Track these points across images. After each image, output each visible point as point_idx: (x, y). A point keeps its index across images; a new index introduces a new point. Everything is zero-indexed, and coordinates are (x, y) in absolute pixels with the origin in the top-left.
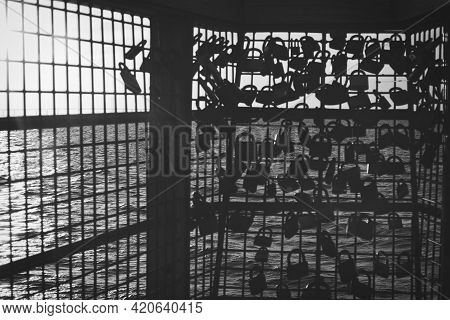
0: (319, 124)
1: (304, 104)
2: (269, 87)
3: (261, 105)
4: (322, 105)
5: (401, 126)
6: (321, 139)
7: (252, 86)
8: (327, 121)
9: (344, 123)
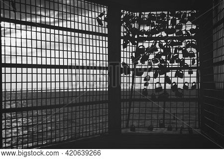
0: (166, 41)
1: (161, 35)
2: (149, 30)
3: (147, 36)
4: (167, 35)
5: (194, 41)
6: (167, 47)
7: (144, 30)
8: (169, 41)
9: (175, 41)
